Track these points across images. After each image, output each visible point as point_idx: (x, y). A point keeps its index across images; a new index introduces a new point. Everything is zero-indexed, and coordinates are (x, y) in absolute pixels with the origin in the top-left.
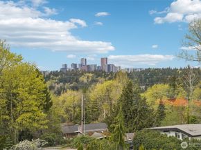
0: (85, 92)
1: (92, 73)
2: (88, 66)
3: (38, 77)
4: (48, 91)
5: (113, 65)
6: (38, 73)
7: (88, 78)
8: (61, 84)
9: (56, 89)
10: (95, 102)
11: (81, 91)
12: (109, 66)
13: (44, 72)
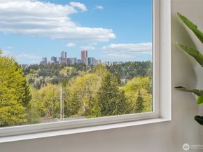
0: (65, 85)
1: (72, 66)
2: (69, 60)
3: (16, 70)
4: (27, 84)
5: (93, 59)
6: (17, 66)
7: (68, 71)
8: (41, 78)
9: (35, 83)
10: (75, 95)
11: (61, 84)
12: (89, 59)
13: (24, 66)
